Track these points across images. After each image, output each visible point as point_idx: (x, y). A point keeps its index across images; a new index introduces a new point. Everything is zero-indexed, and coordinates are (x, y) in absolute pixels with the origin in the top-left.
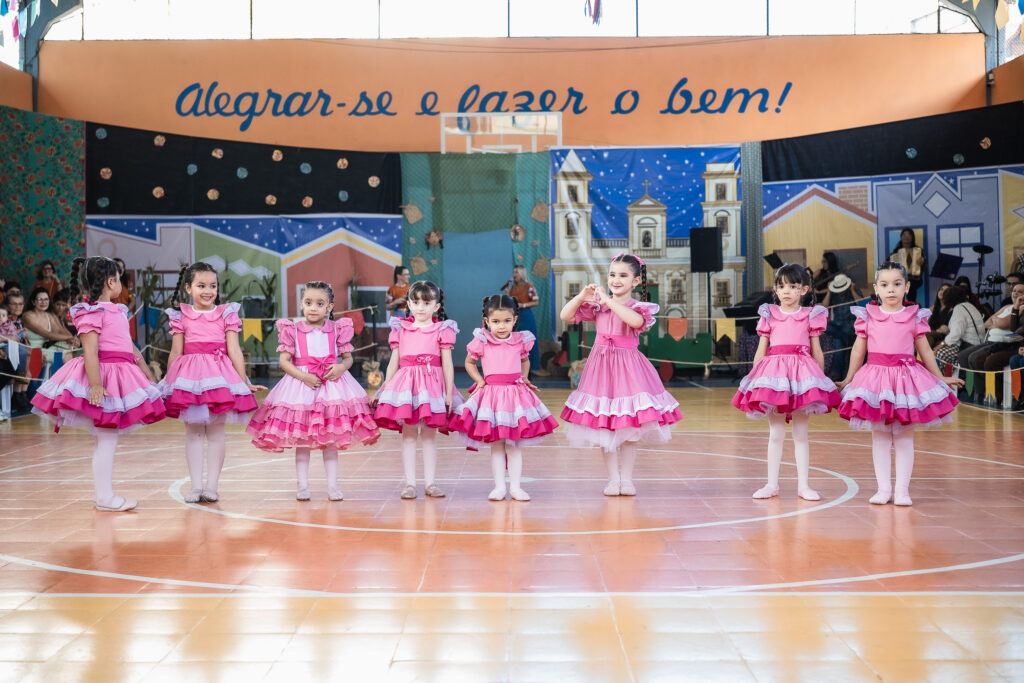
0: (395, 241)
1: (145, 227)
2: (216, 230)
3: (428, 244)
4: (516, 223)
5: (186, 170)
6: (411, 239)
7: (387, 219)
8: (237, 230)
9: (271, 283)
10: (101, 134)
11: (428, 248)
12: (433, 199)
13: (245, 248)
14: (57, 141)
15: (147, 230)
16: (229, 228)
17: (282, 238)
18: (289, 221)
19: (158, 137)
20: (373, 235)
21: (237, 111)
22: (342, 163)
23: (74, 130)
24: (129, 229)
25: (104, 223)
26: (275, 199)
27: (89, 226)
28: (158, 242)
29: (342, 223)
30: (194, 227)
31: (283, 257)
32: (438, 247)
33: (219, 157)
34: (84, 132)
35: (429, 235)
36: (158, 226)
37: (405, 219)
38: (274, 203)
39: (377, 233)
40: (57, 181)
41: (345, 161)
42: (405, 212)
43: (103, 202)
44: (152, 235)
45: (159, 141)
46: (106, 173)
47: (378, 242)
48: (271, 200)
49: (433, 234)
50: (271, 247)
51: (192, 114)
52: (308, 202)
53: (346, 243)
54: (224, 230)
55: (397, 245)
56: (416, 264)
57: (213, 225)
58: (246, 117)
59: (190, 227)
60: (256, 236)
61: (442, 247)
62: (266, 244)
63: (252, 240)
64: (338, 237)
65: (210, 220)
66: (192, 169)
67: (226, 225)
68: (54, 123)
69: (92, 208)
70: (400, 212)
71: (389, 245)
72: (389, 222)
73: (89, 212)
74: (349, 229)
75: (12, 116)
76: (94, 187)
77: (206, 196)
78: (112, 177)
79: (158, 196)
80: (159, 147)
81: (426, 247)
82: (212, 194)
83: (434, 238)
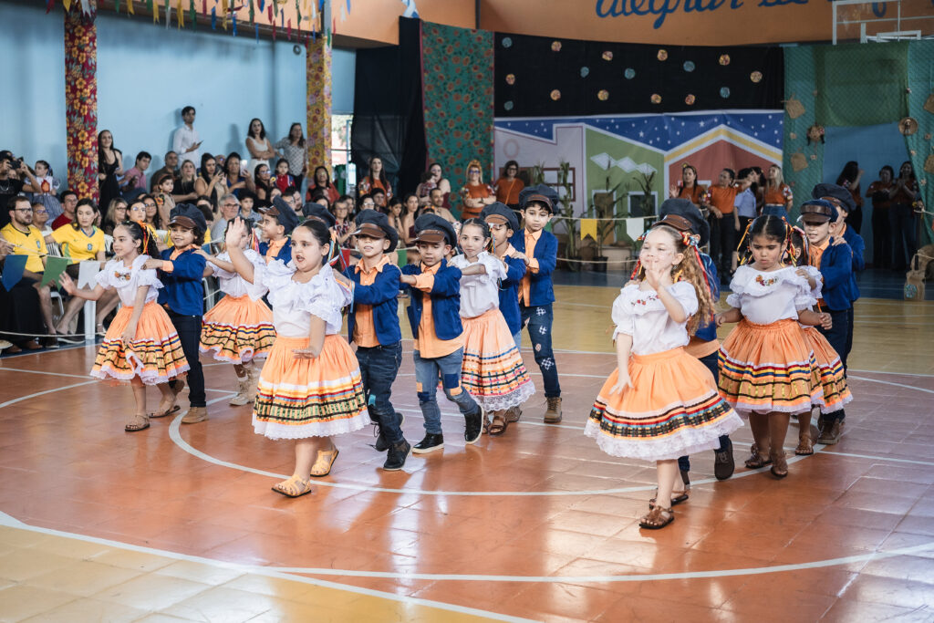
0: (776, 137)
1: (543, 128)
2: (605, 129)
3: (809, 139)
4: (907, 115)
5: (580, 73)
6: (792, 134)
7: (768, 115)
8: (624, 129)
9: (650, 180)
10: (507, 42)
11: (809, 144)
12: (816, 92)
13: (632, 145)
14: (471, 51)
15: (545, 130)
16: (617, 127)
17: (665, 135)
18: (673, 119)
19: (555, 43)
20: (754, 131)
21: (651, 9)
22: (724, 60)
23: (485, 40)
24: (529, 129)
25: (509, 125)
26: (660, 97)
27: (497, 128)
28: (554, 141)
29: (723, 120)
30: (585, 126)
31: (666, 154)
32: (820, 143)
33: (609, 59)
34: (493, 42)
35: (810, 130)
36: (555, 126)
37: (787, 114)
38: (658, 102)
39: (758, 129)
40: (471, 88)
41: (727, 57)
42: (787, 107)
43: (509, 106)
44: (549, 136)
45: (556, 46)
46: (511, 79)
47: (758, 138)
48: (656, 98)
49: (814, 129)
50: (655, 144)
51: (610, 16)
52: (691, 99)
53: (726, 139)
54: (613, 130)
55: (778, 141)
56: (796, 160)
57: (602, 125)
58: (659, 16)
59: (581, 127)
60: (641, 134)
61: (823, 142)
62: (651, 142)
63: (637, 138)
64: (720, 134)
65: (600, 119)
66: (585, 71)
67: (615, 124)
68: (468, 35)
69: (500, 111)
70: (782, 107)
71: (771, 141)
72: (770, 117)
73: (497, 115)
74: (730, 126)
75: (435, 32)
76: (502, 92)
77: (597, 97)
78: (515, 82)
79: (555, 98)
80: (556, 52)
81: (806, 142)
82: (603, 95)
83: (816, 133)
